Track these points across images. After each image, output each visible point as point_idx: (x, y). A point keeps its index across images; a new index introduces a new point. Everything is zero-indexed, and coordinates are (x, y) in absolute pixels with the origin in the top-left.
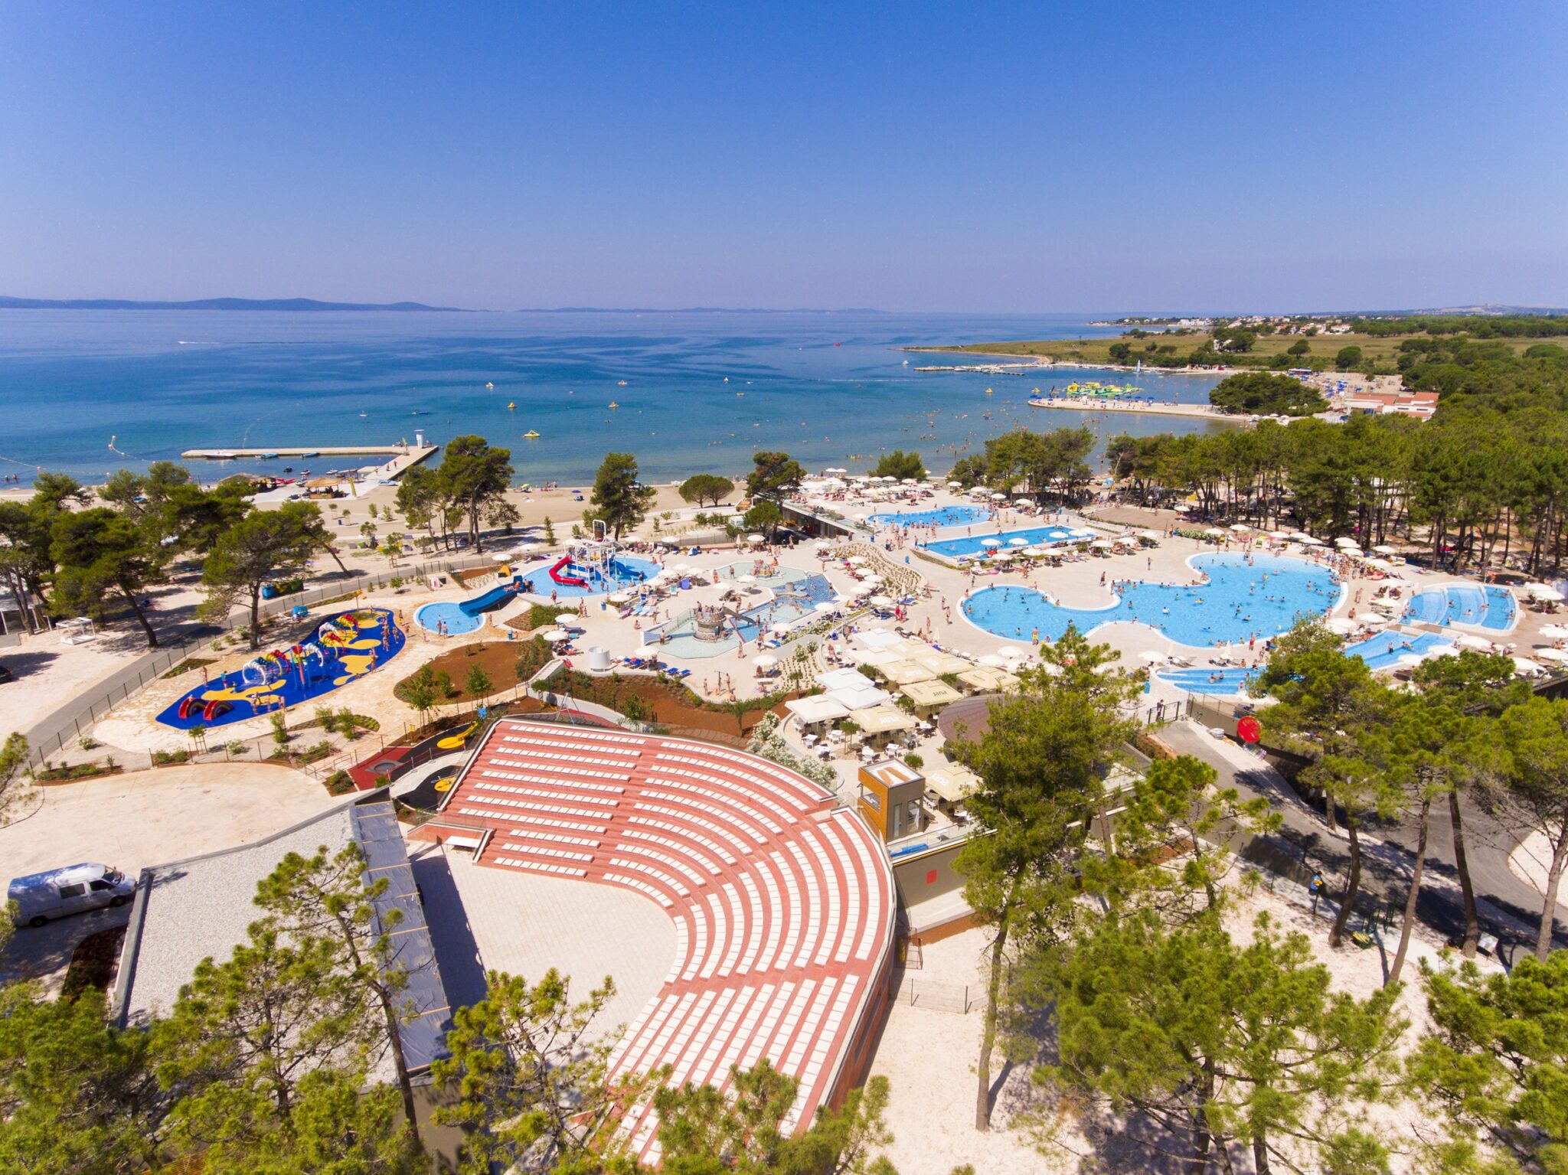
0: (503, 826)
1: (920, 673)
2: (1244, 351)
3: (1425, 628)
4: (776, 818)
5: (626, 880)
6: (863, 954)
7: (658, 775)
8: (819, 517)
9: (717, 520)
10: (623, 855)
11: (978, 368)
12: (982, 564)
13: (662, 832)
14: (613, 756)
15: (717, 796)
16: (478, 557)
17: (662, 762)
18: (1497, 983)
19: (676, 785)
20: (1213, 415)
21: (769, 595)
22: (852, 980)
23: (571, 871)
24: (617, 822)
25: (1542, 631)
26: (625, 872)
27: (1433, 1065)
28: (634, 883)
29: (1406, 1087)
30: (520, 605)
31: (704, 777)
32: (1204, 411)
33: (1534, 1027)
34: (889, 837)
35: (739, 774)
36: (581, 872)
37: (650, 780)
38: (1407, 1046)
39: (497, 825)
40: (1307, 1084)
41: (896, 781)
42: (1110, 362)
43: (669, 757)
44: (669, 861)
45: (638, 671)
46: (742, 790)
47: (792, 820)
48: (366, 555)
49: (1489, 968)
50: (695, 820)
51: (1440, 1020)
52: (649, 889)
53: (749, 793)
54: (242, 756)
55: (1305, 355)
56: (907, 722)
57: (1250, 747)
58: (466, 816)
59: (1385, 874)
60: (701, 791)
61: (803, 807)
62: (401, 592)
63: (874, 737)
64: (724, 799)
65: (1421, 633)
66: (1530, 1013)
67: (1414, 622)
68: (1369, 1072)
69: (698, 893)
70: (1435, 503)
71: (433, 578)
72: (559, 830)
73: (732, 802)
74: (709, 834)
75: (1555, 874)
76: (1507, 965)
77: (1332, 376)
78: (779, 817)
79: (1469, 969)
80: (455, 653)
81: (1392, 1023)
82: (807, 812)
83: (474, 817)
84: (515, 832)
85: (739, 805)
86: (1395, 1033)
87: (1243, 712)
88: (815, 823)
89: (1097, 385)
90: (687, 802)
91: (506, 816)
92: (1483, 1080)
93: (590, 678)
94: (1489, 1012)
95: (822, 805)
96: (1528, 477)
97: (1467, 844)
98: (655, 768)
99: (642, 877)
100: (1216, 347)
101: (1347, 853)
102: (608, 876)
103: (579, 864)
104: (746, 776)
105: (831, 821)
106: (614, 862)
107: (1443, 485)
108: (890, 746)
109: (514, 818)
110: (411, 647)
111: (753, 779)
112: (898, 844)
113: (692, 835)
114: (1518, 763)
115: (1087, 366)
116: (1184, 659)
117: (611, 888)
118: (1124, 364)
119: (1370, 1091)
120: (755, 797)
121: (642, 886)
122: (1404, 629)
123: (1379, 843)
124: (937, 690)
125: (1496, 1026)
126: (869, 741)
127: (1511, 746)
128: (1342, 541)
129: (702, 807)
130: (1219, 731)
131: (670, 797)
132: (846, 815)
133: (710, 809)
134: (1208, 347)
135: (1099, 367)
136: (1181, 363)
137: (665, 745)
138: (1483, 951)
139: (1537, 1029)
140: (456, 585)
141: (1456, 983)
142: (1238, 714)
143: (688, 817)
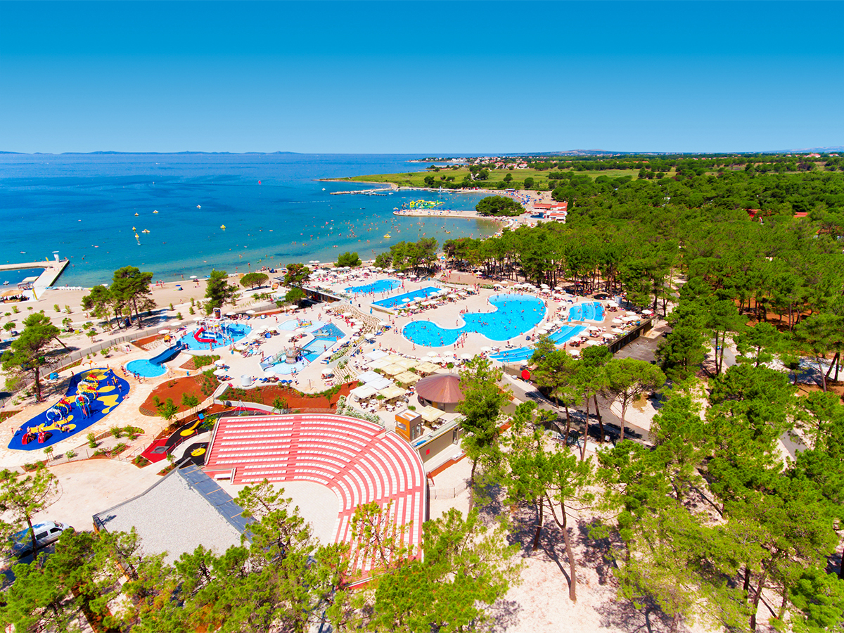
0: (240, 466)
1: (400, 370)
2: (485, 179)
3: (576, 323)
4: (362, 440)
5: (304, 477)
6: (418, 484)
7: (305, 431)
8: (320, 292)
9: (264, 296)
10: (299, 467)
11: (362, 192)
12: (405, 310)
13: (313, 455)
14: (281, 426)
15: (333, 436)
16: (140, 331)
17: (304, 425)
18: (613, 451)
19: (314, 434)
20: (478, 217)
21: (311, 337)
22: (418, 494)
23: (279, 478)
24: (293, 454)
25: (613, 321)
26: (303, 474)
27: (601, 473)
28: (308, 478)
29: (596, 481)
30: (184, 357)
31: (326, 429)
32: (473, 214)
33: (621, 459)
34: (411, 440)
35: (340, 425)
36: (283, 478)
37: (301, 434)
38: (594, 471)
39: (237, 466)
40: (575, 485)
41: (411, 418)
42: (426, 186)
43: (307, 423)
44: (321, 466)
45: (266, 384)
46: (344, 431)
47: (370, 440)
48: (69, 336)
49: (611, 446)
50: (327, 447)
51: (601, 463)
52: (316, 479)
53: (347, 432)
54: (75, 458)
55: (511, 181)
56: (402, 392)
57: (527, 381)
58: (220, 465)
59: (578, 422)
60: (326, 435)
61: (373, 434)
62: (108, 357)
63: (389, 400)
64: (337, 436)
65: (576, 325)
66: (620, 456)
67: (573, 321)
68: (588, 478)
69: (339, 476)
70: (574, 269)
71: (123, 345)
72: (267, 462)
73: (341, 437)
74: (335, 452)
75: (623, 413)
76: (615, 445)
77: (523, 192)
78: (363, 440)
79: (606, 448)
80: (161, 386)
81: (591, 466)
82: (375, 436)
83: (224, 464)
84: (246, 467)
85: (344, 438)
86: (592, 468)
87: (523, 368)
88: (380, 440)
89: (423, 201)
90: (321, 440)
91: (240, 461)
92: (612, 474)
93: (245, 390)
94: (611, 458)
95: (380, 432)
96: (603, 258)
97: (599, 409)
98: (302, 428)
99: (311, 474)
100: (473, 178)
101: (566, 418)
102: (296, 477)
103: (281, 475)
104: (344, 425)
105: (386, 437)
106: (297, 471)
107: (576, 262)
108: (397, 403)
109: (244, 461)
110: (134, 388)
111: (347, 426)
112: (415, 441)
113: (328, 454)
114: (611, 382)
115: (415, 189)
116: (497, 348)
117: (298, 482)
118: (432, 187)
119: (589, 483)
120: (351, 433)
121: (312, 478)
122: (569, 324)
123: (575, 411)
124: (410, 376)
125: (615, 461)
126: (387, 402)
127: (609, 377)
128: (543, 286)
129: (329, 441)
130: (516, 376)
131: (313, 440)
132: (391, 434)
133: (332, 442)
134: (468, 177)
135: (421, 189)
136: (458, 187)
137: (303, 417)
138: (606, 441)
139: (622, 460)
140: (138, 349)
141: (604, 453)
142: (521, 369)
143: (324, 447)
